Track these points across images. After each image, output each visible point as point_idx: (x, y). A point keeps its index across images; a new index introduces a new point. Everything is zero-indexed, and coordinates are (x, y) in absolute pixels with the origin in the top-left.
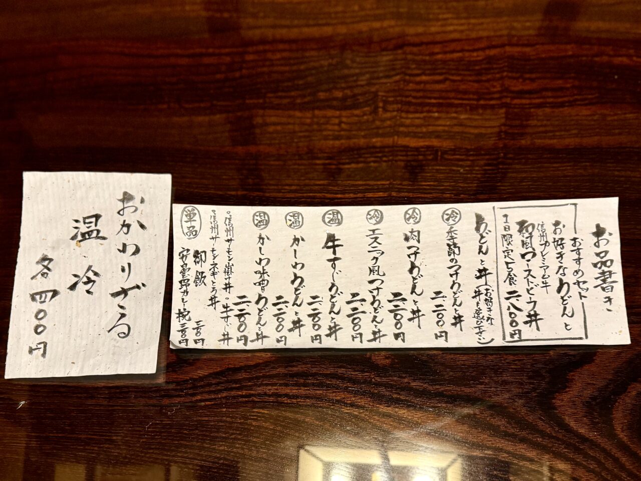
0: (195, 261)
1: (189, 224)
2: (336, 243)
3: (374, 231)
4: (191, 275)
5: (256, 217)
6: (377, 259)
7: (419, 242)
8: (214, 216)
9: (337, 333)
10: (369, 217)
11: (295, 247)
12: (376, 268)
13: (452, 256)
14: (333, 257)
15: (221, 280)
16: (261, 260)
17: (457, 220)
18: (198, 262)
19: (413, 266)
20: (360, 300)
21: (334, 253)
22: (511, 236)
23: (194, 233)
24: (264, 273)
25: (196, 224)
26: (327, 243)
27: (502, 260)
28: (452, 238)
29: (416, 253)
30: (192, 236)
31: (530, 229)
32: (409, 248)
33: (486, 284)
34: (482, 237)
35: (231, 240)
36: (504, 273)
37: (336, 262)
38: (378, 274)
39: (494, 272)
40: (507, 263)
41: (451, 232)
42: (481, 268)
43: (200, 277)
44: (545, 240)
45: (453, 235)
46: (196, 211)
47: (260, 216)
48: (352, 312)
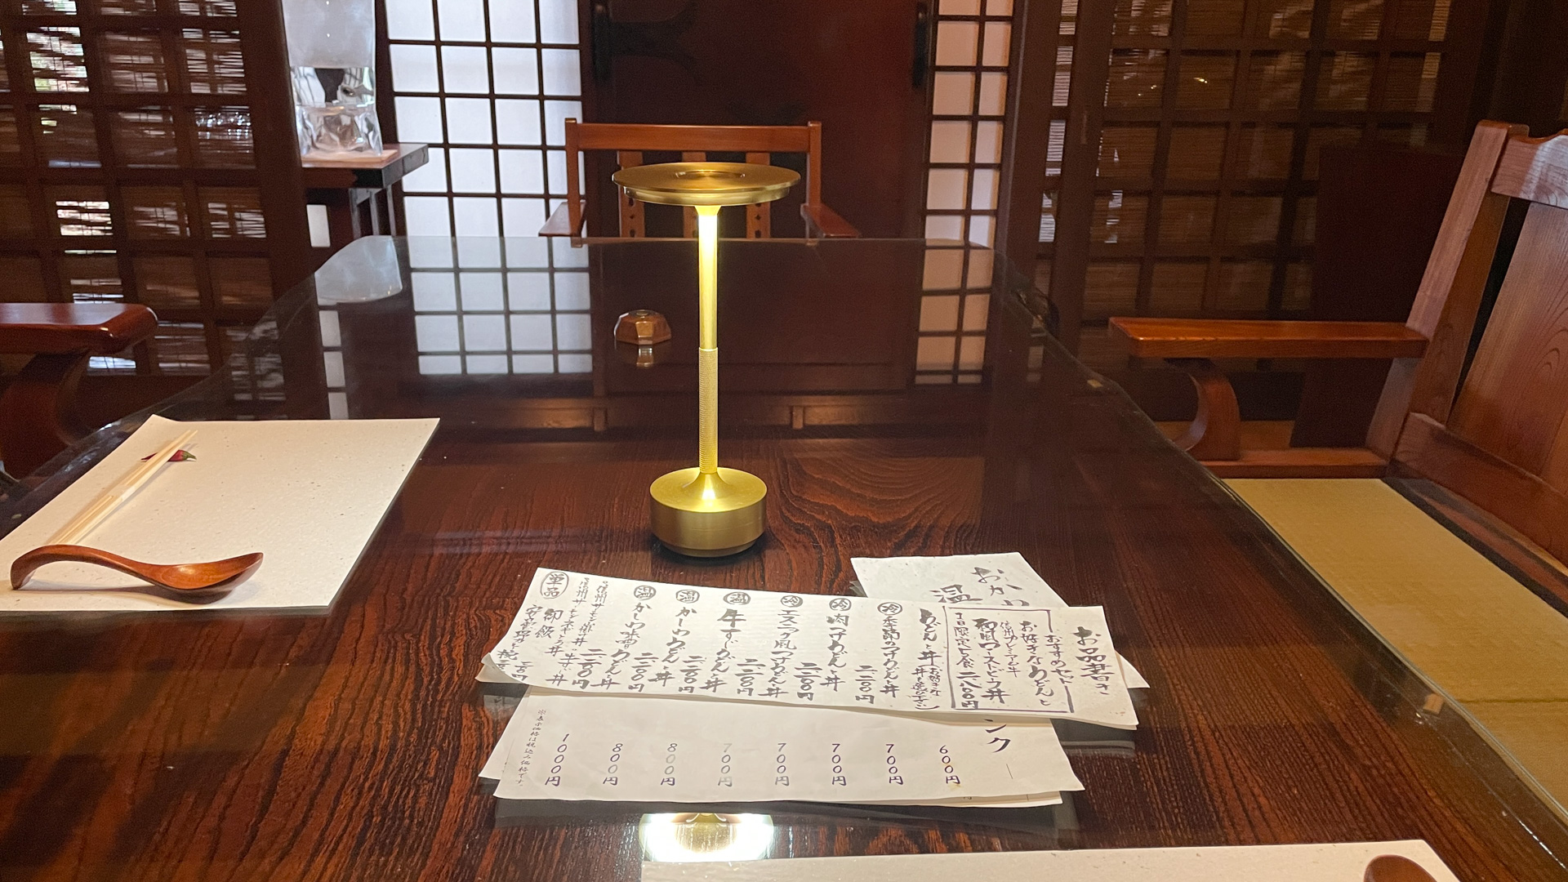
0: (545, 618)
1: (551, 586)
2: (737, 617)
3: (788, 612)
4: (534, 628)
5: (638, 590)
6: (788, 635)
7: (846, 624)
8: (586, 583)
9: (717, 687)
10: (784, 600)
11: (682, 616)
12: (786, 642)
13: (889, 640)
14: (730, 628)
15: (574, 633)
16: (632, 624)
17: (896, 611)
18: (549, 619)
19: (835, 644)
20: (757, 665)
21: (733, 625)
22: (967, 629)
23: (554, 594)
24: (632, 634)
25: (561, 588)
26: (725, 616)
27: (954, 647)
28: (890, 625)
29: (840, 635)
30: (551, 596)
31: (991, 626)
32: (832, 629)
33: (932, 664)
34: (929, 627)
35: (600, 605)
36: (956, 656)
37: (732, 633)
38: (787, 647)
39: (944, 655)
40: (961, 650)
41: (889, 620)
42: (927, 651)
43: (546, 631)
44: (1011, 634)
45: (891, 622)
46: (565, 577)
47: (644, 590)
48: (743, 672)
